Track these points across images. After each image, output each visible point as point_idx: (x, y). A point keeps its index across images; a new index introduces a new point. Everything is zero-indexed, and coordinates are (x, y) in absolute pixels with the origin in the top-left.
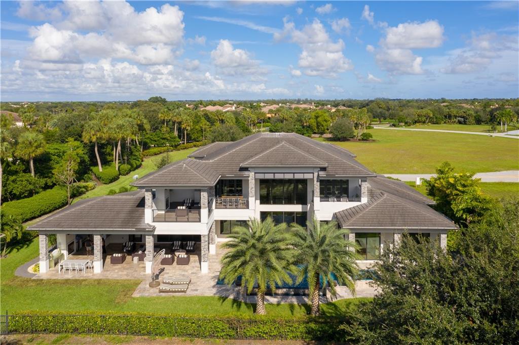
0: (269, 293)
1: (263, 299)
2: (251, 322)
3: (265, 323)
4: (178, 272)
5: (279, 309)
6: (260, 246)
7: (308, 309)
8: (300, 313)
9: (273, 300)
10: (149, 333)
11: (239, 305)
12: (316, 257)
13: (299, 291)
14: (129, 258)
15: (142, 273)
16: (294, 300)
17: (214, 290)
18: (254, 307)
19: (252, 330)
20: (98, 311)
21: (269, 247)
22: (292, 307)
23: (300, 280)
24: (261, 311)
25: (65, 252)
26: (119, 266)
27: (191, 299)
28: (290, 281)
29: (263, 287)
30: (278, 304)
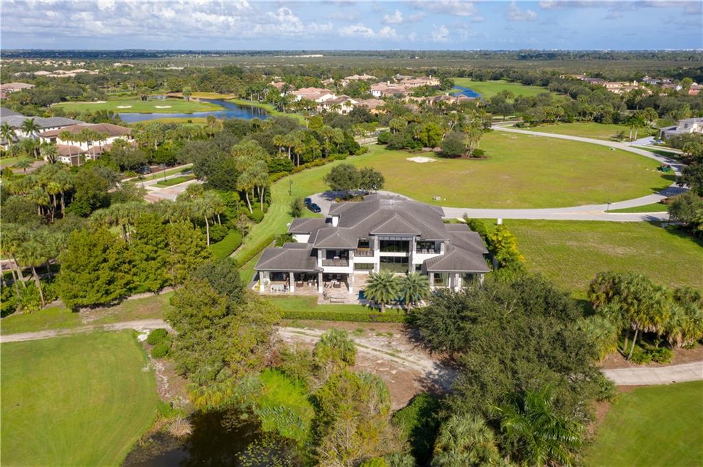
0: (387, 303)
1: (384, 306)
2: (379, 316)
3: (385, 316)
4: (336, 292)
5: (392, 311)
6: (383, 282)
7: (406, 310)
8: (402, 312)
9: (389, 307)
10: (333, 320)
11: (372, 309)
12: (410, 288)
13: (402, 302)
14: (305, 283)
15: (317, 292)
16: (400, 307)
17: (358, 302)
18: (380, 310)
19: (380, 319)
20: (302, 310)
21: (388, 284)
22: (398, 310)
23: (402, 299)
24: (384, 311)
25: (268, 280)
26: (301, 288)
27: (348, 306)
28: (397, 299)
29: (385, 301)
30: (392, 308)
